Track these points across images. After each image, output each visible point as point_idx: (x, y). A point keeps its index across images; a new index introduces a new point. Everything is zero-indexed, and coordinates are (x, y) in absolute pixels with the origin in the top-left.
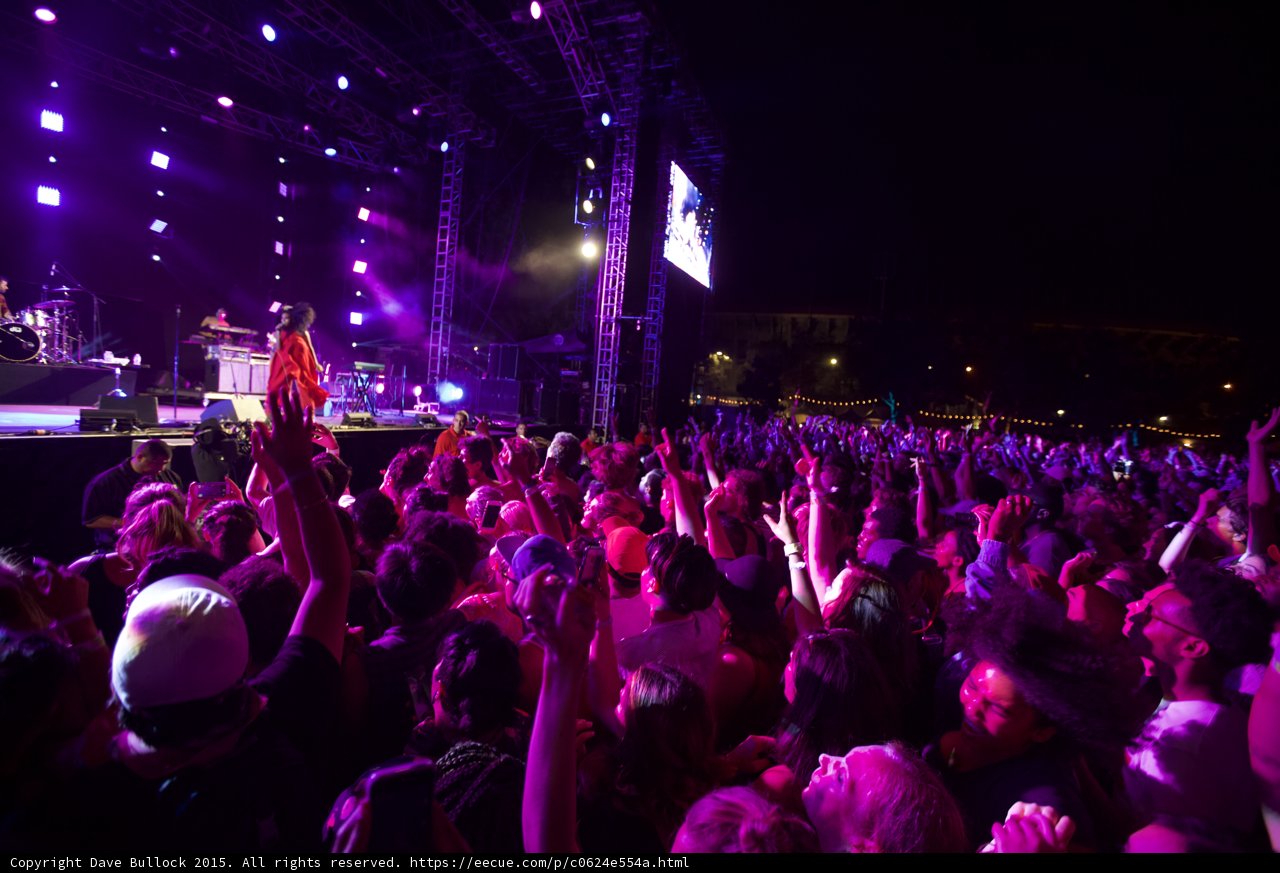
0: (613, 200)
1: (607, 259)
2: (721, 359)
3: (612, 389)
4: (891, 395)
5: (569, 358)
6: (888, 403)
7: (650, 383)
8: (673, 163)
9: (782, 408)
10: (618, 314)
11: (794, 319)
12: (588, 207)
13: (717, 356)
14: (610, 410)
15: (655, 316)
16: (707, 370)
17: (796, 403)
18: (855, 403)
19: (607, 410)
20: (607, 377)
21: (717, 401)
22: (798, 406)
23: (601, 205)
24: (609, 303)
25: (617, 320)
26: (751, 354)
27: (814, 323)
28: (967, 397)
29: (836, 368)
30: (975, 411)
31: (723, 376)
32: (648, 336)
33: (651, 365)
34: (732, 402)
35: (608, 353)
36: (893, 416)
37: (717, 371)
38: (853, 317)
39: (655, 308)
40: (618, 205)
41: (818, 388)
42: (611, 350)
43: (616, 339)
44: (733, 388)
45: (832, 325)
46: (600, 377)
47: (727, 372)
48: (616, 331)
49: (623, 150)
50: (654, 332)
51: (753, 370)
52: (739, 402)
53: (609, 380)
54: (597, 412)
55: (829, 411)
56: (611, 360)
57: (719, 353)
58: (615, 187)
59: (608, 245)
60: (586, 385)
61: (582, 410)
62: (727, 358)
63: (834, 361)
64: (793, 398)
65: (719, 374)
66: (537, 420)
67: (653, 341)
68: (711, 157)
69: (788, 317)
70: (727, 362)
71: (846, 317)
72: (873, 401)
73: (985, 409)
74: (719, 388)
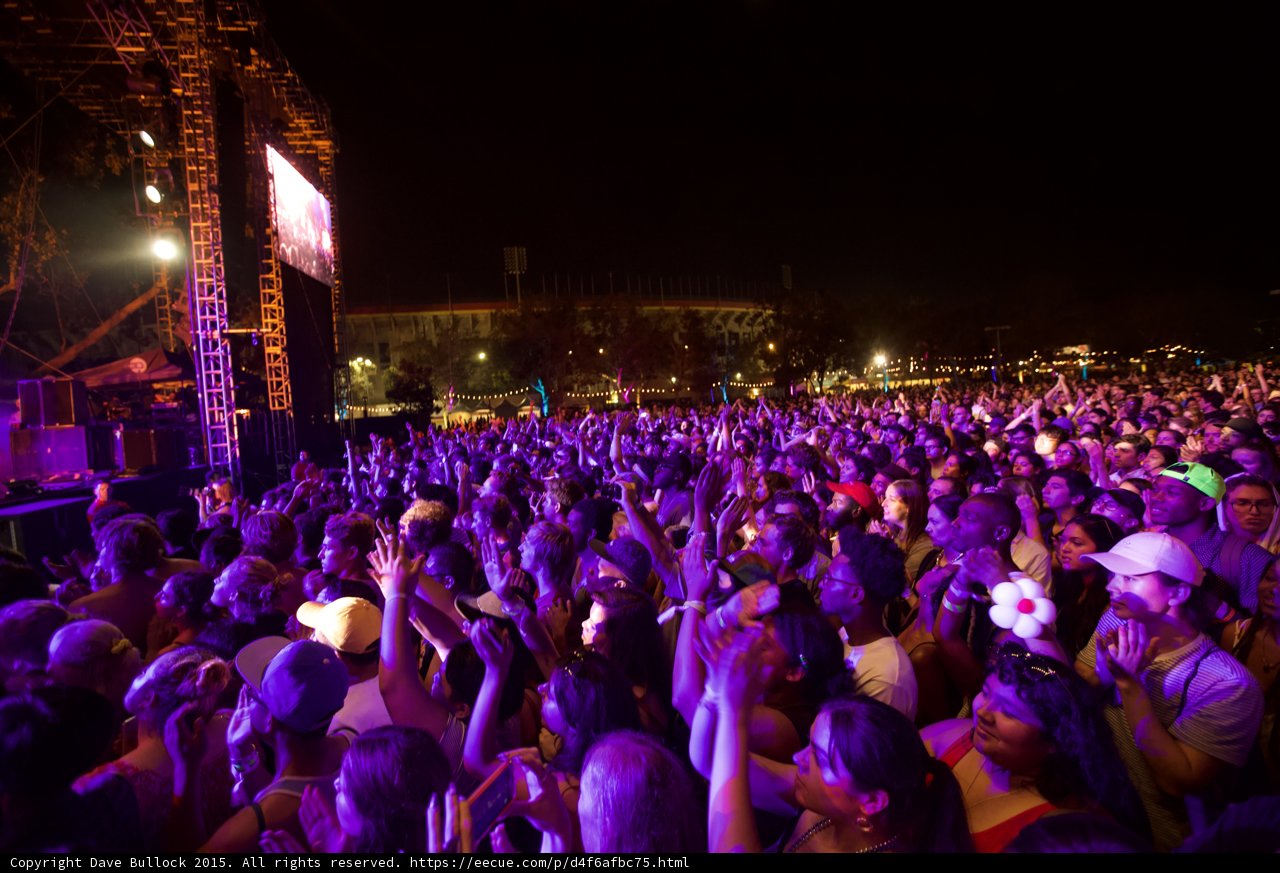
0: (193, 187)
1: (196, 261)
2: (363, 368)
3: (230, 420)
4: (540, 382)
5: (157, 386)
6: (537, 389)
7: (281, 404)
8: (268, 146)
9: (438, 410)
10: (223, 328)
11: (435, 317)
12: (153, 194)
13: (357, 364)
14: (233, 443)
15: (274, 326)
16: (348, 380)
17: (451, 401)
18: (509, 394)
19: (228, 444)
20: (220, 403)
21: (365, 412)
22: (454, 404)
23: (175, 193)
24: (208, 316)
25: (223, 336)
26: (396, 357)
27: (456, 321)
28: (604, 376)
29: (486, 363)
30: (611, 387)
31: (367, 384)
32: (270, 350)
33: (279, 384)
34: (383, 410)
35: (218, 377)
36: (545, 402)
37: (360, 379)
38: (494, 311)
39: (273, 317)
40: (202, 192)
41: (471, 384)
42: (221, 372)
43: (225, 359)
44: (382, 395)
45: (475, 321)
46: (211, 405)
47: (371, 379)
48: (224, 348)
49: (195, 126)
50: (275, 345)
51: (401, 374)
52: (391, 409)
53: (225, 408)
54: (215, 449)
55: (484, 406)
56: (223, 383)
57: (360, 359)
58: (192, 172)
59: (195, 243)
60: (191, 417)
61: (192, 449)
62: (368, 363)
63: (482, 356)
64: (448, 397)
65: (363, 382)
66: (123, 473)
67: (276, 357)
68: (315, 143)
69: (429, 315)
70: (371, 369)
71: (487, 311)
72: (524, 390)
73: (618, 385)
74: (365, 398)
